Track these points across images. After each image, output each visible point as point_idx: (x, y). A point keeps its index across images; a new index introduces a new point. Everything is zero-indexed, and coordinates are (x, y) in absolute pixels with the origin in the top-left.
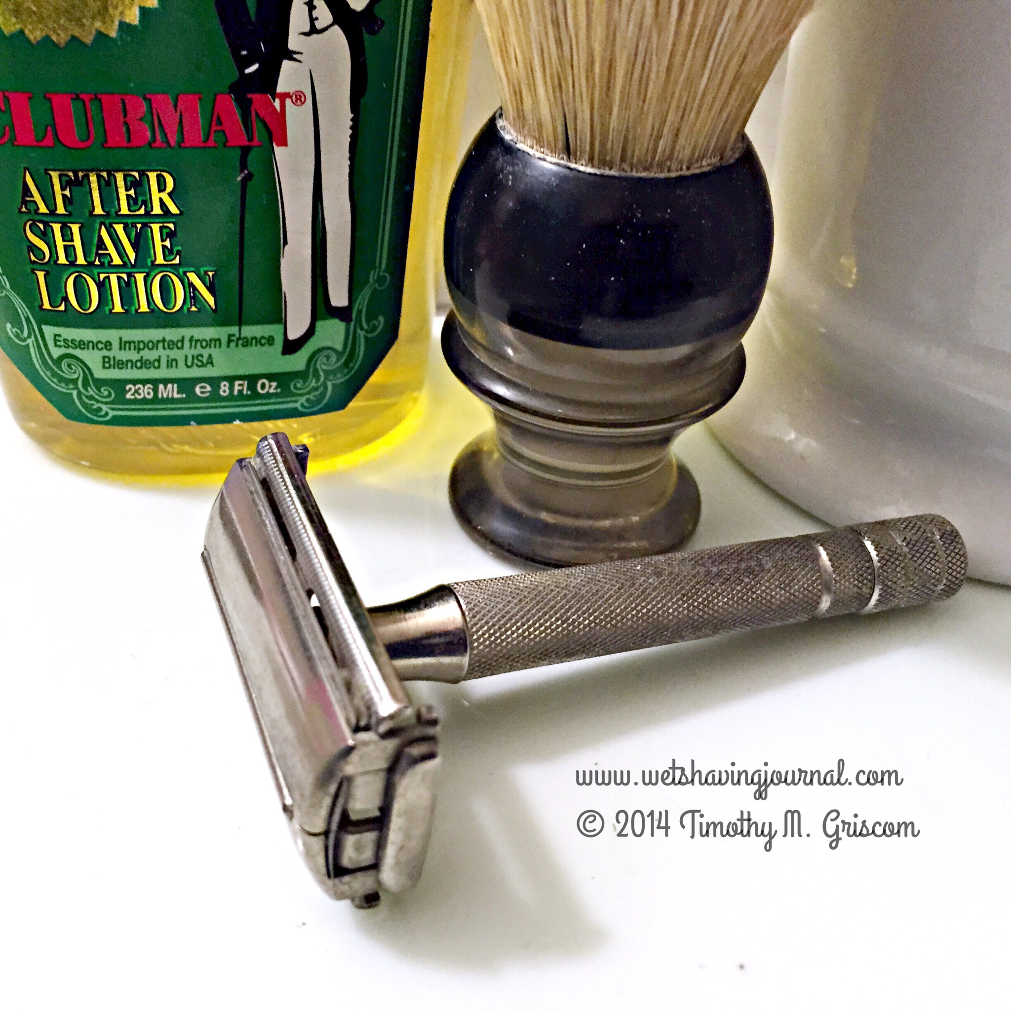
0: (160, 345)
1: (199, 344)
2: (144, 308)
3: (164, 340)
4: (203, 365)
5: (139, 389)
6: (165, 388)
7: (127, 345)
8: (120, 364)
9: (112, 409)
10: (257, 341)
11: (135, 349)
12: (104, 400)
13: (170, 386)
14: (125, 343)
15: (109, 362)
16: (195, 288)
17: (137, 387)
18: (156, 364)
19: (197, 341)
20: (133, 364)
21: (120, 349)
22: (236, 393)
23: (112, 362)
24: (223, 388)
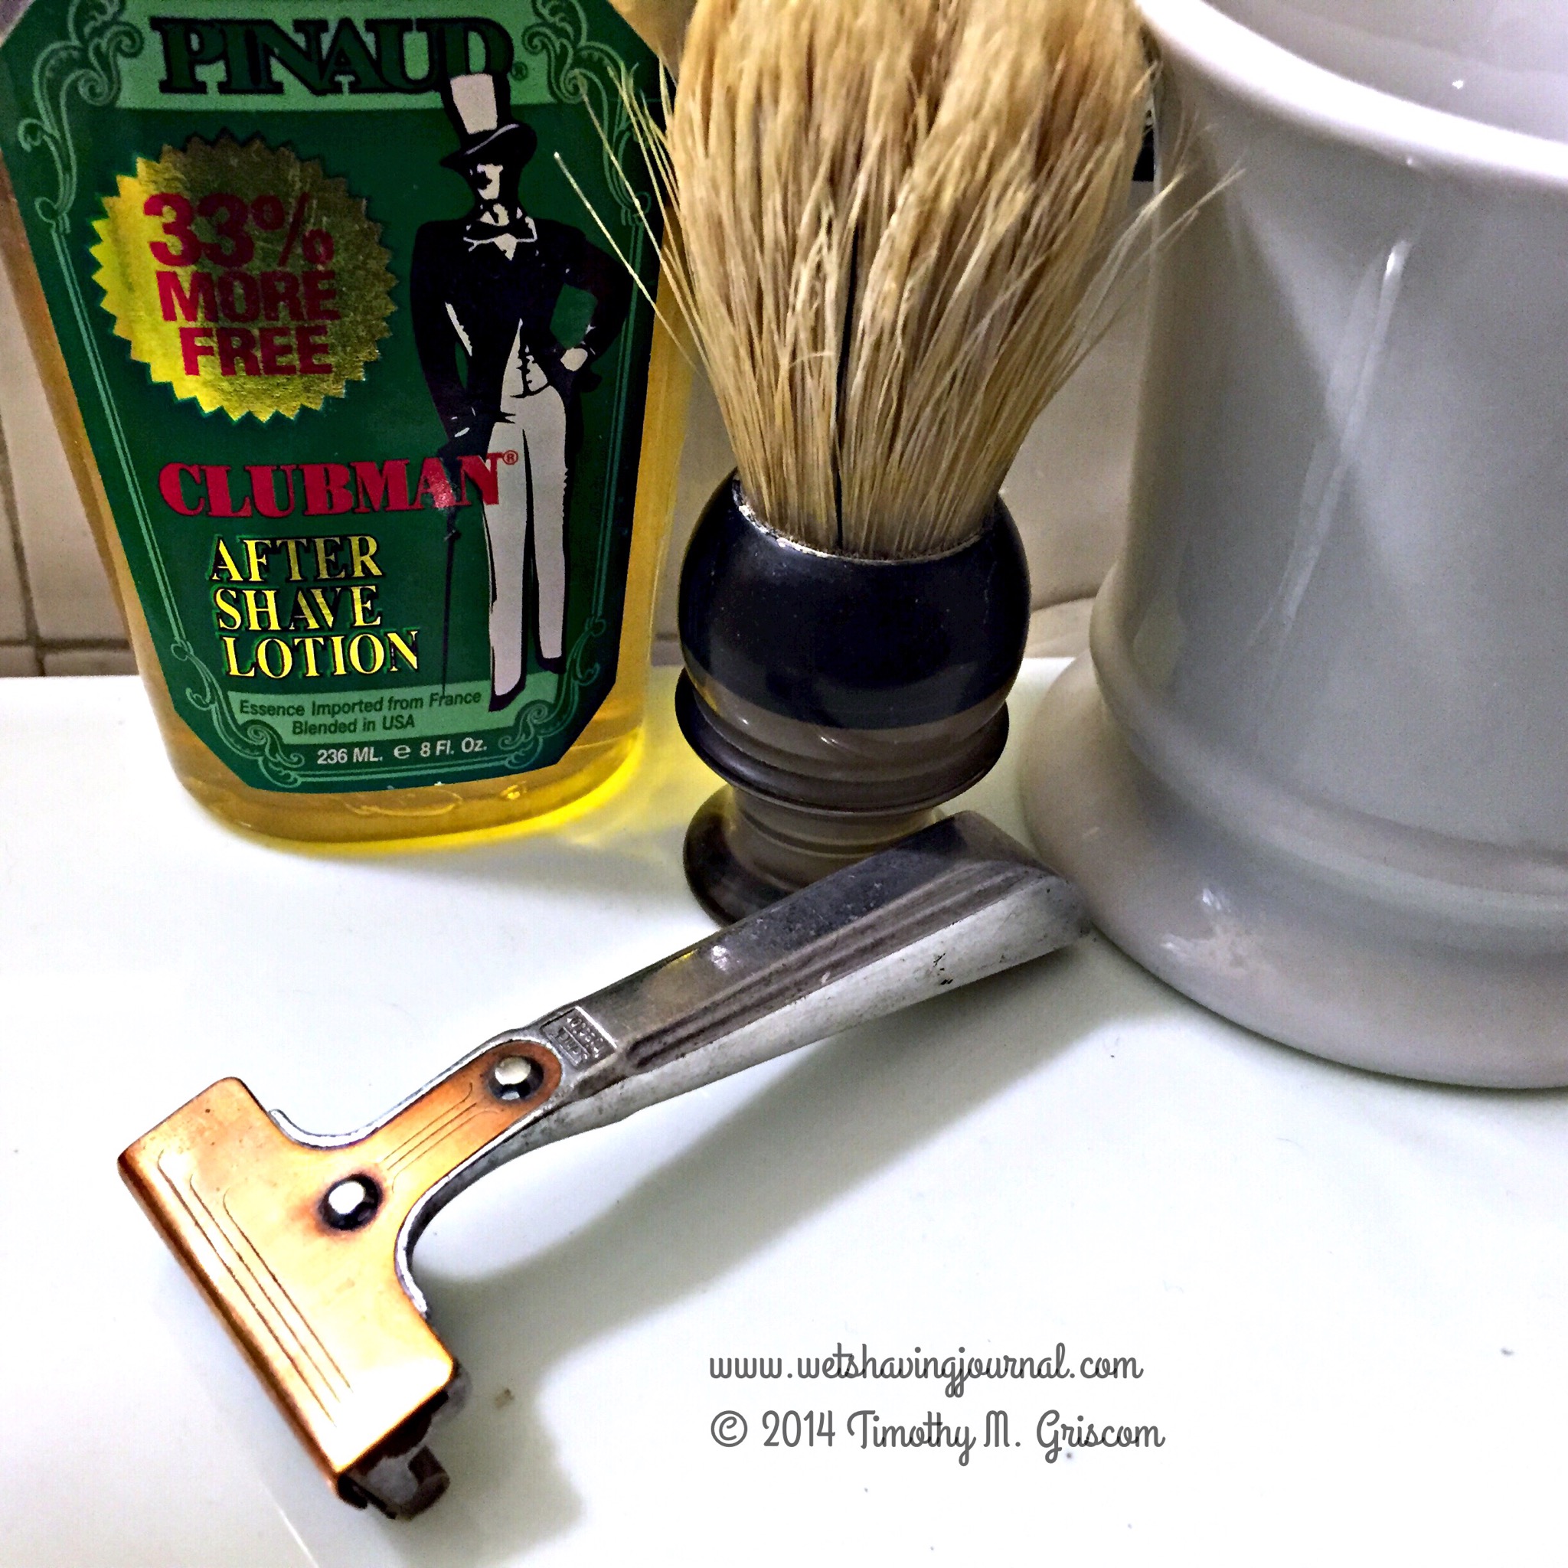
0: (357, 708)
1: (398, 705)
2: (341, 670)
3: (361, 703)
4: (403, 726)
5: (332, 753)
6: (361, 751)
7: (321, 710)
8: (313, 730)
9: (302, 776)
10: (463, 699)
11: (329, 713)
12: (295, 766)
13: (366, 749)
14: (319, 706)
15: (300, 728)
16: (396, 649)
17: (330, 752)
18: (352, 728)
19: (397, 702)
20: (327, 729)
21: (313, 714)
22: (438, 753)
23: (303, 728)
24: (424, 749)
